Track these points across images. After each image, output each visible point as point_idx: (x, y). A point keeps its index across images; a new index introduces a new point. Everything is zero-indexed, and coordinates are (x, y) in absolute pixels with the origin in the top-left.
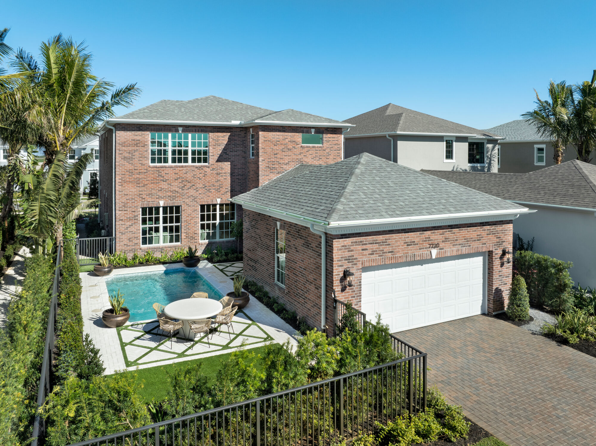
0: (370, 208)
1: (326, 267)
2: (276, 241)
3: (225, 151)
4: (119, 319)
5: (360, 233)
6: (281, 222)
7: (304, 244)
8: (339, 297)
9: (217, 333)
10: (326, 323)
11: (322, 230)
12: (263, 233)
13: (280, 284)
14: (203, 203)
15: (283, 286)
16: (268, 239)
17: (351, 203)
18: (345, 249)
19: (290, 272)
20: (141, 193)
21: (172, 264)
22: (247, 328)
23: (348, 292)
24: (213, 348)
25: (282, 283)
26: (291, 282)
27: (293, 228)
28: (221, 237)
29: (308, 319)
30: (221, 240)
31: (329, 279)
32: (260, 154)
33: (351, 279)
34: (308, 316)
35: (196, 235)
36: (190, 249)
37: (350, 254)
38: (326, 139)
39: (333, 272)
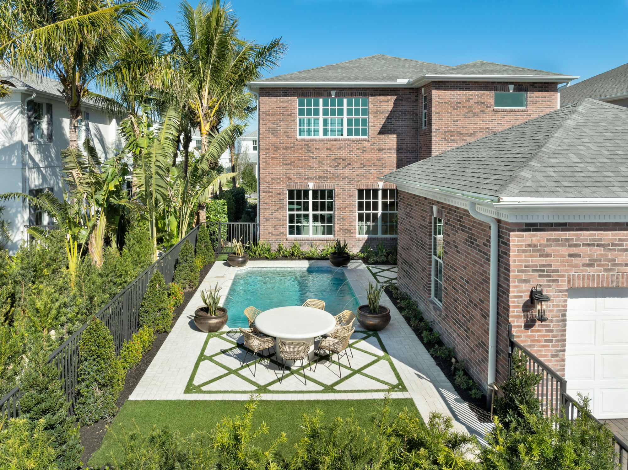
0: (587, 179)
1: (498, 280)
2: (433, 235)
3: (390, 121)
4: (214, 321)
5: (565, 224)
6: (439, 206)
7: (467, 240)
8: (519, 337)
9: (327, 363)
10: (496, 380)
11: (492, 215)
12: (419, 224)
13: (437, 301)
14: (362, 188)
15: (440, 304)
16: (423, 232)
17: (551, 169)
18: (534, 251)
19: (449, 284)
20: (287, 172)
21: (319, 261)
22: (374, 362)
23: (538, 331)
24: (312, 386)
25: (440, 301)
26: (450, 300)
27: (452, 214)
28: (384, 232)
29: (471, 365)
30: (385, 236)
31: (503, 302)
32: (433, 121)
33: (544, 307)
34: (471, 361)
35: (351, 228)
36: (338, 243)
37: (545, 260)
38: (531, 99)
39: (508, 291)
